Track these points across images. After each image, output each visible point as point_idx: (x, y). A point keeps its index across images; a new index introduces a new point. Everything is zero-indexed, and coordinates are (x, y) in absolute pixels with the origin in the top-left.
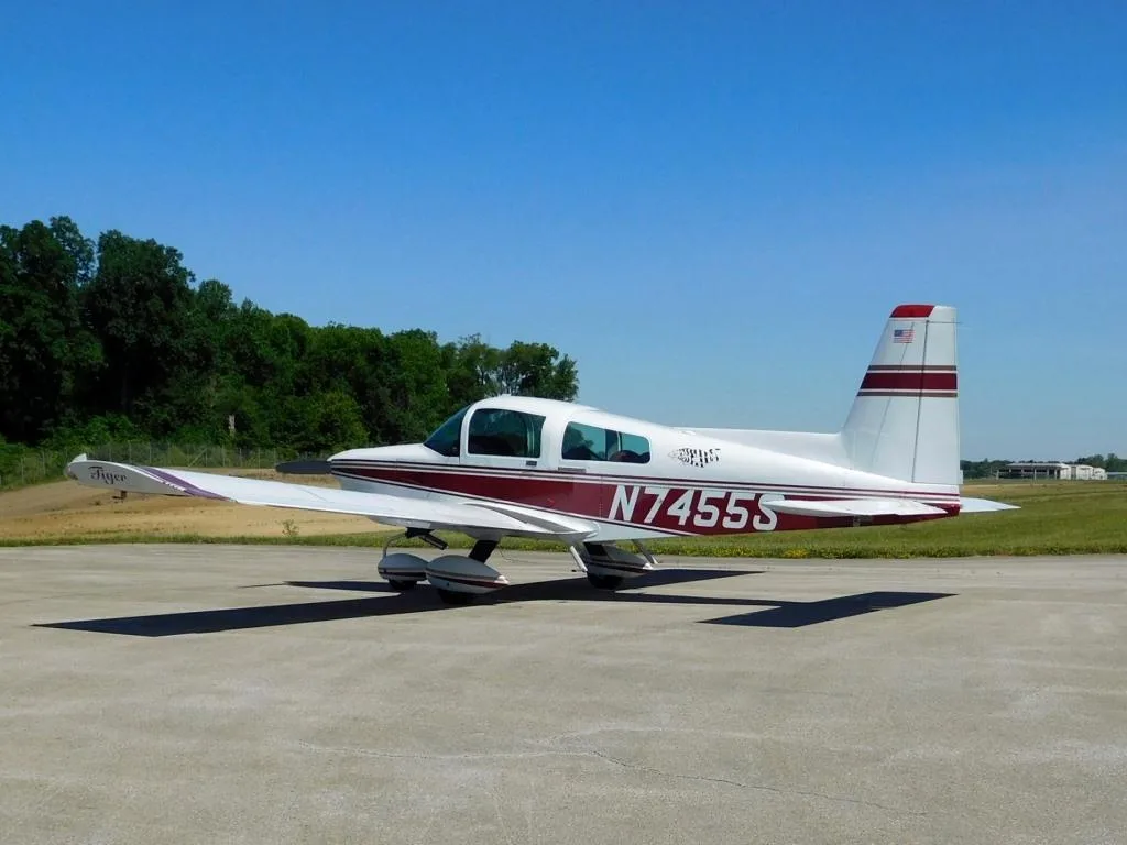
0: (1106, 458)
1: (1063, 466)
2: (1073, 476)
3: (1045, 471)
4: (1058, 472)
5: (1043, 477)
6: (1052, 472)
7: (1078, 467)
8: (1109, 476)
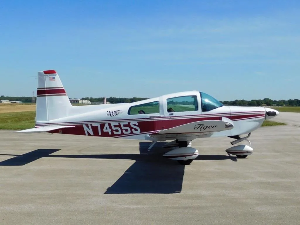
0: (90, 98)
1: (80, 100)
2: (82, 103)
3: (75, 101)
4: (79, 102)
5: (75, 103)
6: (77, 102)
7: (83, 100)
8: (91, 103)
